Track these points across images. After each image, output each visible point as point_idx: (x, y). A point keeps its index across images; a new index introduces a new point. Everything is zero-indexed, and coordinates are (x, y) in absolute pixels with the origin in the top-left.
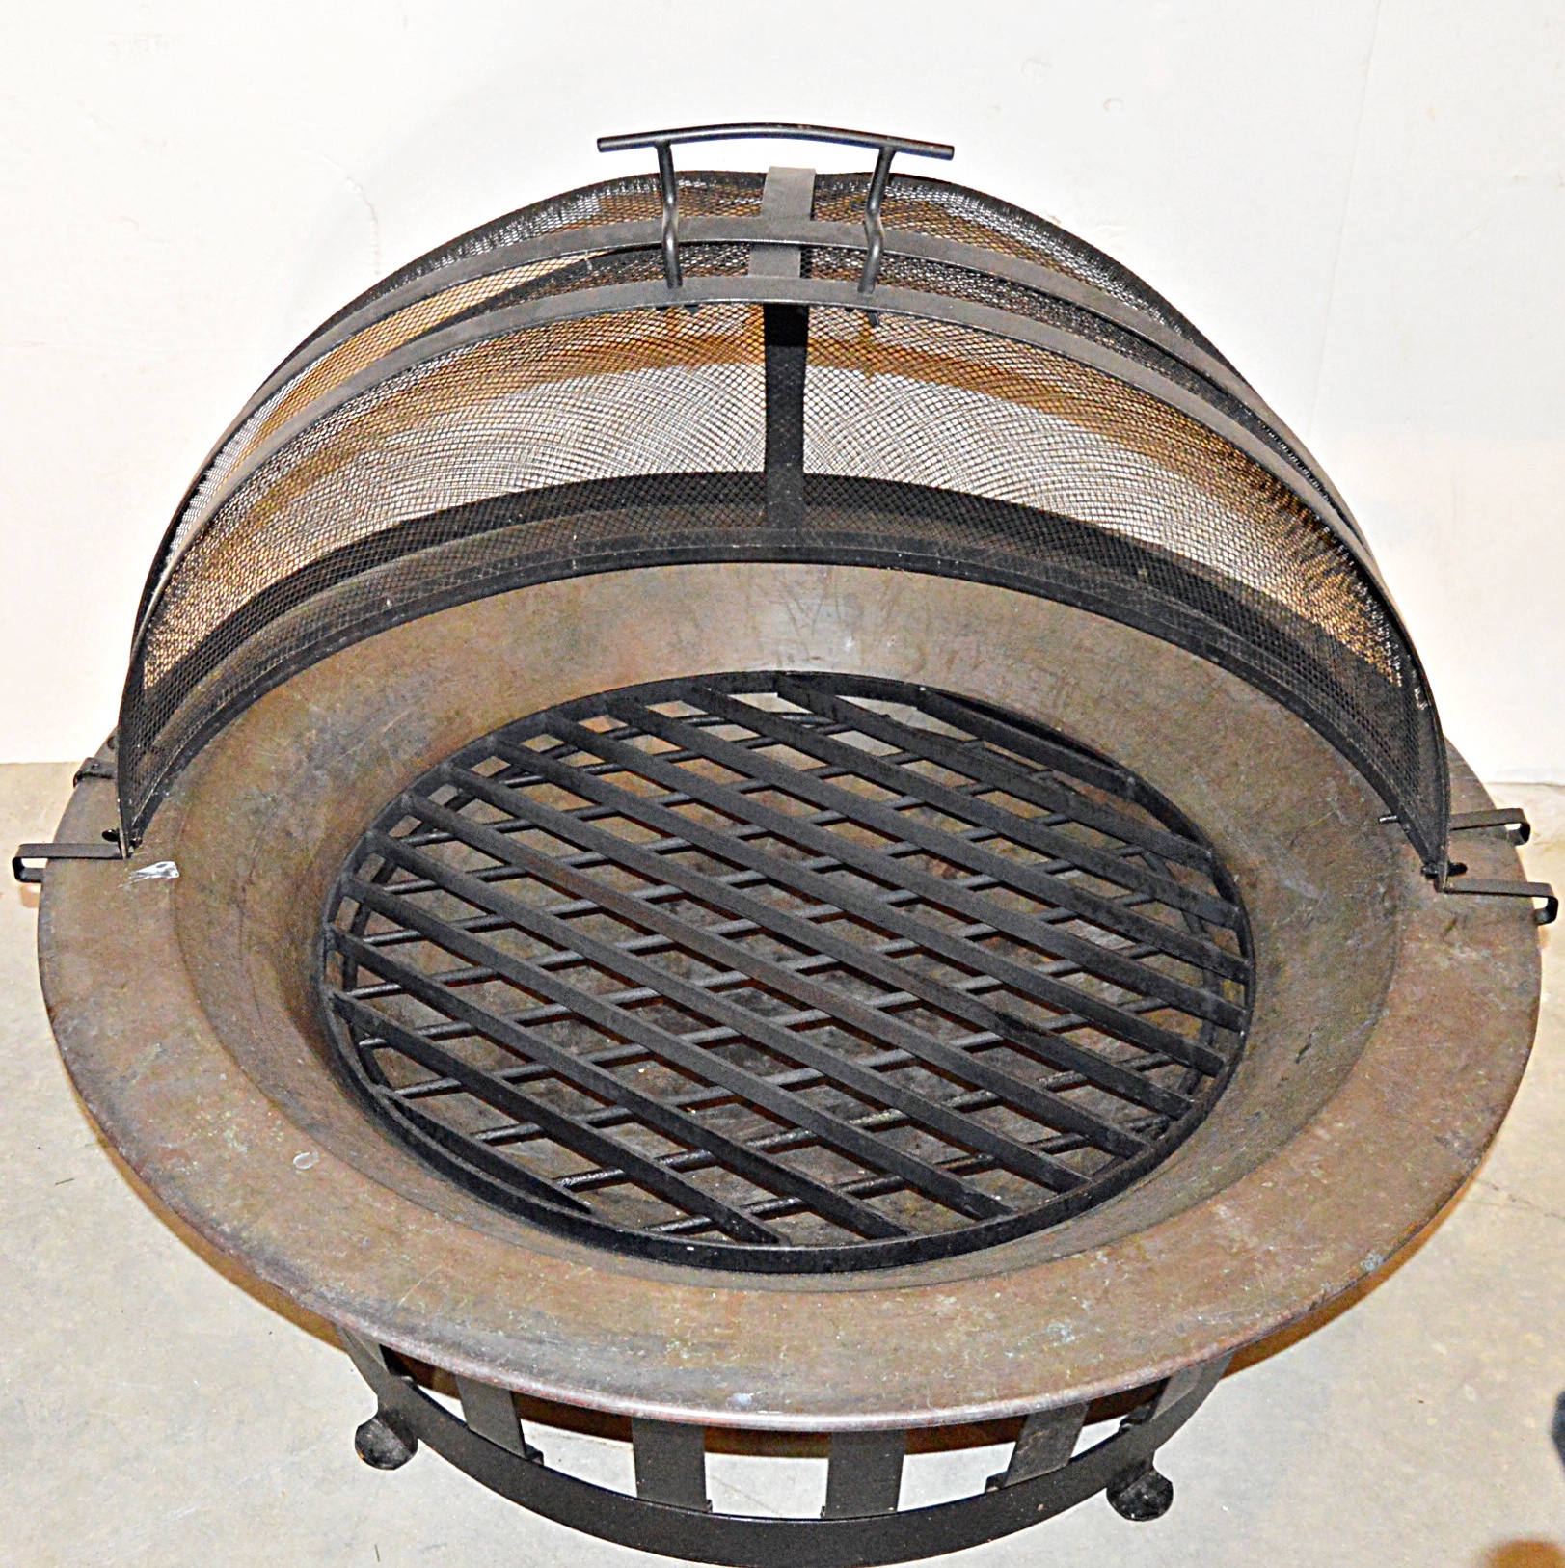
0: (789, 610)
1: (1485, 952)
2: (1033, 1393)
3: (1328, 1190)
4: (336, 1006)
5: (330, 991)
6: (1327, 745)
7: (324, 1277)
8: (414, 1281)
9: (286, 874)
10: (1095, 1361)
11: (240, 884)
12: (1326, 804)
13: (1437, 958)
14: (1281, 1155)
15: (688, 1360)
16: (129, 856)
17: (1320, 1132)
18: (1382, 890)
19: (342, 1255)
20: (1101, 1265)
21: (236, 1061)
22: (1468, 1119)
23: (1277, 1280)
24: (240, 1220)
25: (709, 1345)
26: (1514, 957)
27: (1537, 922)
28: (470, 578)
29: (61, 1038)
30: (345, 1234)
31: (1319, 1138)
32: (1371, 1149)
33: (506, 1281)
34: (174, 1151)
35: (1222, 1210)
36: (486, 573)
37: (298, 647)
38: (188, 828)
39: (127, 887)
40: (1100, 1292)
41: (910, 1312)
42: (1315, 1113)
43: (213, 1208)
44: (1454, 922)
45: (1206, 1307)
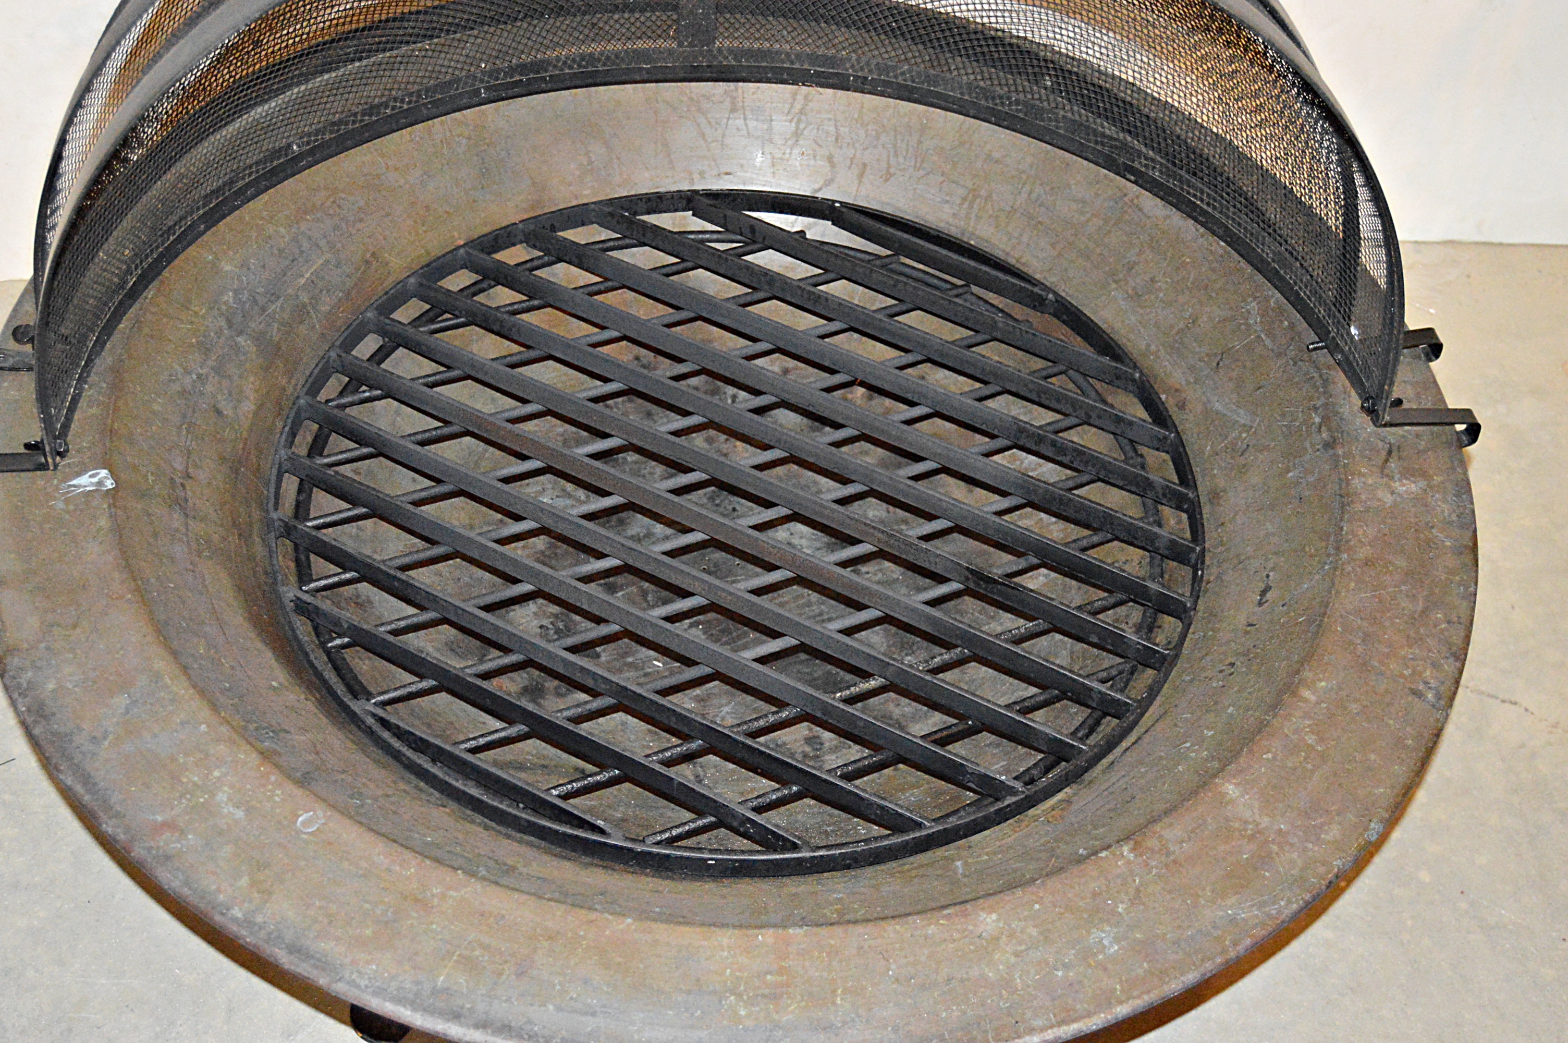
0: (698, 125)
1: (1423, 484)
2: (1089, 1015)
3: (1323, 757)
4: (297, 606)
5: (290, 592)
6: (1243, 264)
7: (353, 962)
8: (450, 954)
9: (223, 459)
10: (1140, 972)
11: (178, 481)
12: (1248, 326)
13: (1380, 494)
14: (1276, 722)
15: (748, 1016)
16: (56, 466)
17: (1307, 694)
18: (1317, 420)
19: (368, 932)
20: (1129, 862)
21: (215, 707)
22: (1434, 665)
23: (1292, 862)
24: (251, 901)
25: (763, 996)
26: (1449, 486)
27: (1462, 446)
28: (378, 114)
29: (15, 696)
30: (367, 906)
31: (1306, 701)
32: (1354, 707)
33: (546, 944)
34: (164, 824)
35: (1231, 789)
36: (393, 108)
37: (204, 206)
38: (116, 426)
39: (61, 505)
40: (1132, 891)
41: (956, 935)
42: (1298, 672)
43: (219, 890)
44: (1390, 452)
45: (1233, 900)
